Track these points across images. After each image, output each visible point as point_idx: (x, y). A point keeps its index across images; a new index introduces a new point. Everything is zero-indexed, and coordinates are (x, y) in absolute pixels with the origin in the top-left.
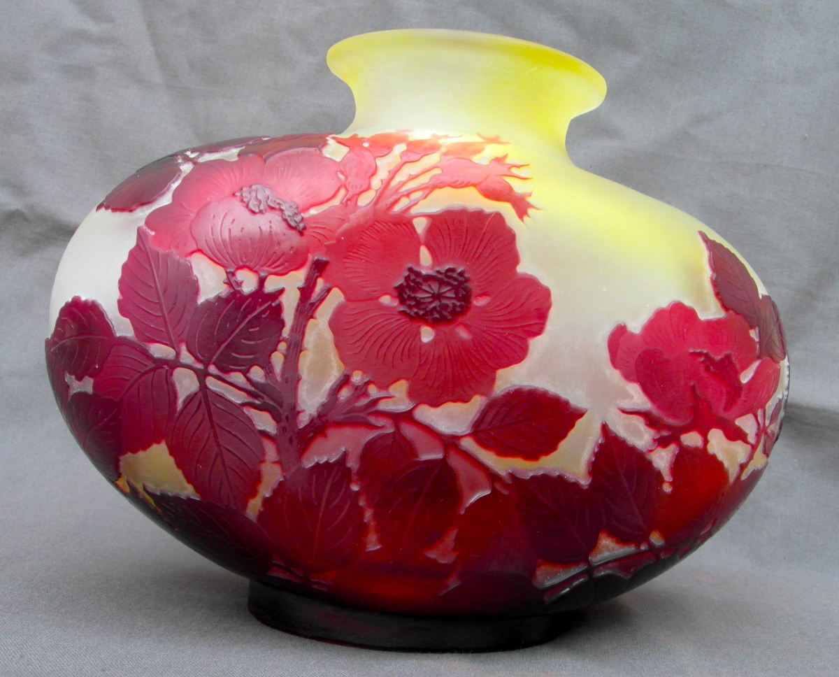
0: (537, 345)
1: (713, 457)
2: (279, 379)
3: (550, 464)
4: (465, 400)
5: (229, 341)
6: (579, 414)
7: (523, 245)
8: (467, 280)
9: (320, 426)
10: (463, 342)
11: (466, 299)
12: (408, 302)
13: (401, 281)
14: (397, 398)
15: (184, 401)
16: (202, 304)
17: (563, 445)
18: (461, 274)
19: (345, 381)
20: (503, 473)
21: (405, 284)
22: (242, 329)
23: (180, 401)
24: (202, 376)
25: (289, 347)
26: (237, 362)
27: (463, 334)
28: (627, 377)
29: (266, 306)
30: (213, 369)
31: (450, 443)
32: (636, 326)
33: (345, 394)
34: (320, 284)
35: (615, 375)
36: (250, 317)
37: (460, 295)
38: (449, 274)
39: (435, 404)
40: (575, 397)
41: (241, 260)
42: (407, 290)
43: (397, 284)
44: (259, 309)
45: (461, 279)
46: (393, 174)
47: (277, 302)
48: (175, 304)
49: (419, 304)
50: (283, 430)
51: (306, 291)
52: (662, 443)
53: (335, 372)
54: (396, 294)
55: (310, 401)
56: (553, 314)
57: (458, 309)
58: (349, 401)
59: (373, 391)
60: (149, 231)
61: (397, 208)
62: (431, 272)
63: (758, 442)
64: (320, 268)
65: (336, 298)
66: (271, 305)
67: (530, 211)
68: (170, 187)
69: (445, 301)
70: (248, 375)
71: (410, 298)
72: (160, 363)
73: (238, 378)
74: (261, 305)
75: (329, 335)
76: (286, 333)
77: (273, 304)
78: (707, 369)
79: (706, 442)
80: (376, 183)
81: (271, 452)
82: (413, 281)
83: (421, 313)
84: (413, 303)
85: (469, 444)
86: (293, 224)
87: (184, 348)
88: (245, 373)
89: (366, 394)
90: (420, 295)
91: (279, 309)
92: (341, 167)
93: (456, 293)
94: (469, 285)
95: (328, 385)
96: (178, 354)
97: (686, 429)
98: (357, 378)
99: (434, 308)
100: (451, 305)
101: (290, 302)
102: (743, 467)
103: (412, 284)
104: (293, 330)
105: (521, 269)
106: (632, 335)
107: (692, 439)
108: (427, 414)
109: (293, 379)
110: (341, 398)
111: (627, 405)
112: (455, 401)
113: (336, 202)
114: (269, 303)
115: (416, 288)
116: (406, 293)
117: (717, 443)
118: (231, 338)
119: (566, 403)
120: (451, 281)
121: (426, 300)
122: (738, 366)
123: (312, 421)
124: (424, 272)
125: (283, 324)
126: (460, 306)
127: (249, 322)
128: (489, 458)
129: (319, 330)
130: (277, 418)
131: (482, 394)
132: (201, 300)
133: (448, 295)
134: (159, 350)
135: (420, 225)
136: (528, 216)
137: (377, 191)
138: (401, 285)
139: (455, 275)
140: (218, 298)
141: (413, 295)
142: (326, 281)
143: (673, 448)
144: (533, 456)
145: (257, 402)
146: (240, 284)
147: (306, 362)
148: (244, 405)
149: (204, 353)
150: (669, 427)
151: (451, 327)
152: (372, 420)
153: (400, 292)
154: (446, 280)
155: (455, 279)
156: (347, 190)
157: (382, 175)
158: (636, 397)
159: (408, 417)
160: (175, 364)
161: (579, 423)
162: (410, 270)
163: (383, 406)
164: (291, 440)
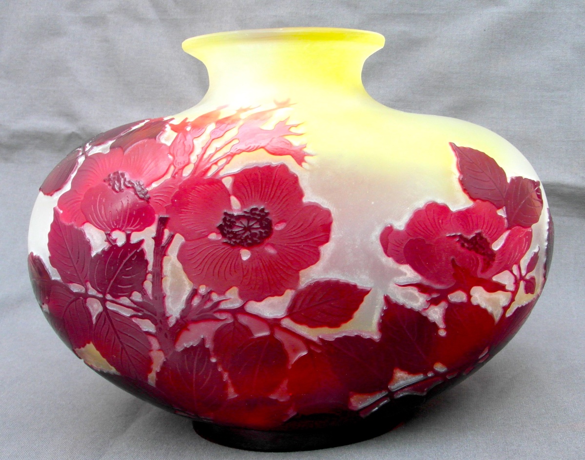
0: (327, 250)
1: (478, 306)
2: (151, 298)
3: (348, 329)
4: (280, 294)
5: (114, 279)
6: (365, 292)
7: (304, 183)
8: (267, 214)
9: (184, 323)
10: (271, 256)
11: (268, 227)
12: (228, 236)
13: (221, 222)
14: (232, 299)
15: (96, 318)
16: (95, 257)
17: (357, 315)
18: (263, 210)
19: (195, 293)
20: (315, 339)
21: (223, 224)
22: (121, 270)
23: (94, 318)
24: (103, 301)
25: (153, 276)
26: (122, 291)
27: (271, 251)
28: (399, 261)
29: (133, 253)
30: (109, 297)
31: (274, 324)
32: (400, 225)
33: (196, 301)
34: (167, 233)
35: (389, 262)
36: (125, 261)
37: (264, 225)
38: (254, 212)
39: (259, 299)
40: (361, 280)
41: (113, 224)
42: (226, 228)
43: (218, 225)
44: (130, 255)
45: (262, 214)
46: (205, 149)
47: (140, 249)
48: (78, 258)
49: (235, 235)
50: (159, 329)
51: (158, 239)
52: (434, 302)
53: (188, 288)
54: (218, 231)
55: (174, 309)
56: (335, 227)
57: (264, 235)
58: (199, 306)
59: (215, 297)
60: (59, 210)
61: (210, 174)
62: (241, 213)
63: (517, 288)
64: (163, 223)
65: (179, 240)
66: (136, 251)
67: (306, 158)
68: (71, 177)
69: (253, 231)
70: (131, 298)
71: (229, 233)
72: (78, 295)
73: (125, 300)
74: (130, 252)
75: (179, 265)
76: (150, 268)
77: (138, 251)
78: (463, 246)
79: (469, 297)
80: (194, 158)
81: (155, 344)
82: (229, 221)
83: (238, 241)
84: (231, 236)
85: (287, 323)
86: (141, 196)
87: (89, 285)
88: (129, 296)
89: (210, 300)
90: (235, 230)
91: (142, 253)
92: (171, 150)
93: (261, 224)
94: (268, 217)
95: (185, 297)
96: (87, 290)
97: (452, 290)
98: (203, 290)
99: (247, 236)
100: (258, 233)
101: (149, 248)
102: (505, 309)
103: (229, 223)
104: (154, 265)
105: (305, 200)
106: (398, 232)
107: (458, 297)
108: (254, 307)
109: (160, 297)
110: (194, 305)
111: (402, 280)
112: (273, 296)
113: (168, 177)
114: (135, 250)
115: (232, 225)
116: (225, 230)
117: (479, 296)
118: (115, 276)
119: (355, 286)
120: (256, 217)
121: (240, 233)
122: (489, 240)
123: (177, 321)
124: (235, 214)
125: (147, 263)
126: (265, 232)
127: (125, 264)
128: (303, 330)
129: (172, 262)
130: (154, 322)
131: (291, 289)
132: (93, 254)
133: (255, 226)
134: (76, 288)
135: (228, 183)
136: (305, 162)
137: (195, 164)
138: (221, 225)
139: (258, 212)
140: (103, 251)
141: (230, 230)
142: (170, 230)
143: (443, 305)
144: (335, 324)
145: (140, 314)
146: (115, 241)
147: (167, 284)
148: (132, 316)
149: (101, 287)
150: (437, 291)
151: (261, 248)
152: (218, 316)
153: (221, 229)
154: (252, 216)
155: (259, 215)
156: (175, 167)
157: (198, 151)
158: (409, 274)
159: (241, 310)
160: (86, 296)
161: (367, 298)
162: (226, 214)
163: (223, 306)
164: (166, 336)
